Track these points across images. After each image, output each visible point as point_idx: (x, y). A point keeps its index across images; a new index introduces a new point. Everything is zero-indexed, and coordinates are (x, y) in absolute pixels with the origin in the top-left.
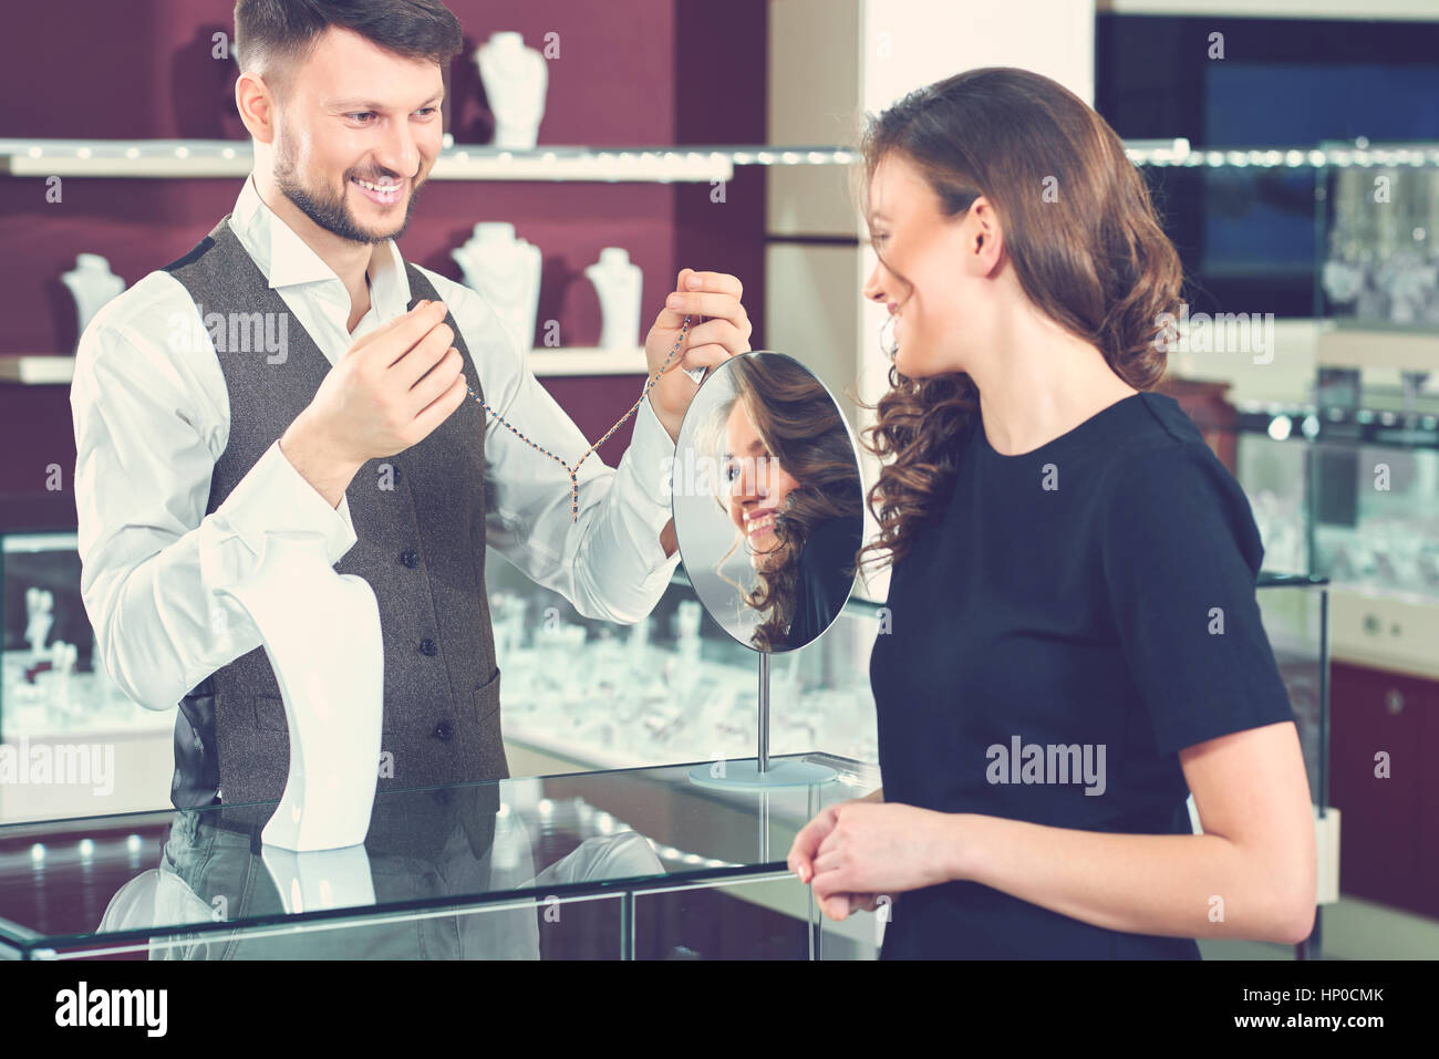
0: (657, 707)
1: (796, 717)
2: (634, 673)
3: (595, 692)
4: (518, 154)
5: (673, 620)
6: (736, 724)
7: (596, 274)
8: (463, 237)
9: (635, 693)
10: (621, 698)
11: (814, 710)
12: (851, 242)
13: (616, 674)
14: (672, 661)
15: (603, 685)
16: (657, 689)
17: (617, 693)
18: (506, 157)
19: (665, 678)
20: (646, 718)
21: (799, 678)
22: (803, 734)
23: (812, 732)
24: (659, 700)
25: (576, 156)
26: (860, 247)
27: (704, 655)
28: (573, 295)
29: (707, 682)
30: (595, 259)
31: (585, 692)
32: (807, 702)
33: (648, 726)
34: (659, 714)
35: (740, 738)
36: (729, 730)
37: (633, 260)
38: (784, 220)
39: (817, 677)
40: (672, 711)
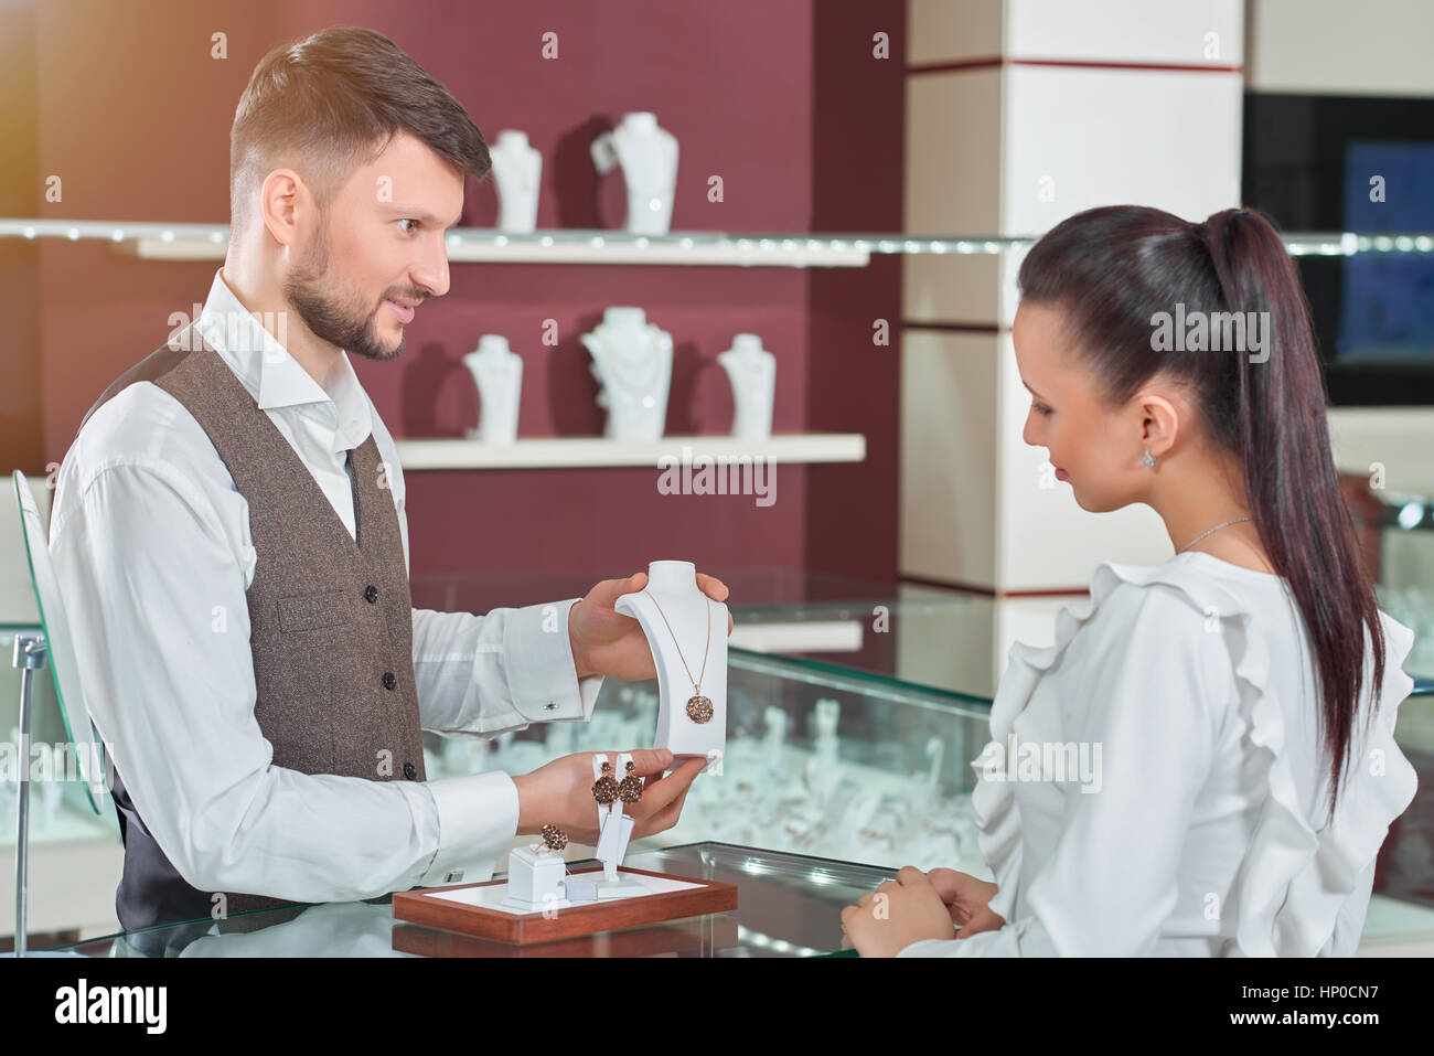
0: (797, 810)
1: (941, 823)
2: (773, 774)
3: (732, 793)
4: (653, 239)
5: (810, 719)
6: (880, 830)
7: (729, 360)
8: (593, 321)
9: (775, 794)
10: (760, 800)
11: (958, 815)
12: (992, 329)
13: (751, 775)
14: (813, 764)
15: (741, 787)
16: (796, 790)
17: (756, 795)
18: (642, 244)
19: (805, 780)
20: (785, 822)
21: (942, 781)
22: (946, 841)
23: (958, 839)
24: (798, 802)
25: (713, 241)
26: (1000, 335)
27: (842, 756)
28: (704, 382)
29: (846, 784)
30: (727, 346)
31: (722, 794)
32: (952, 807)
33: (789, 830)
34: (800, 818)
35: (884, 844)
36: (874, 835)
37: (766, 347)
38: (920, 306)
39: (958, 780)
40: (814, 815)
